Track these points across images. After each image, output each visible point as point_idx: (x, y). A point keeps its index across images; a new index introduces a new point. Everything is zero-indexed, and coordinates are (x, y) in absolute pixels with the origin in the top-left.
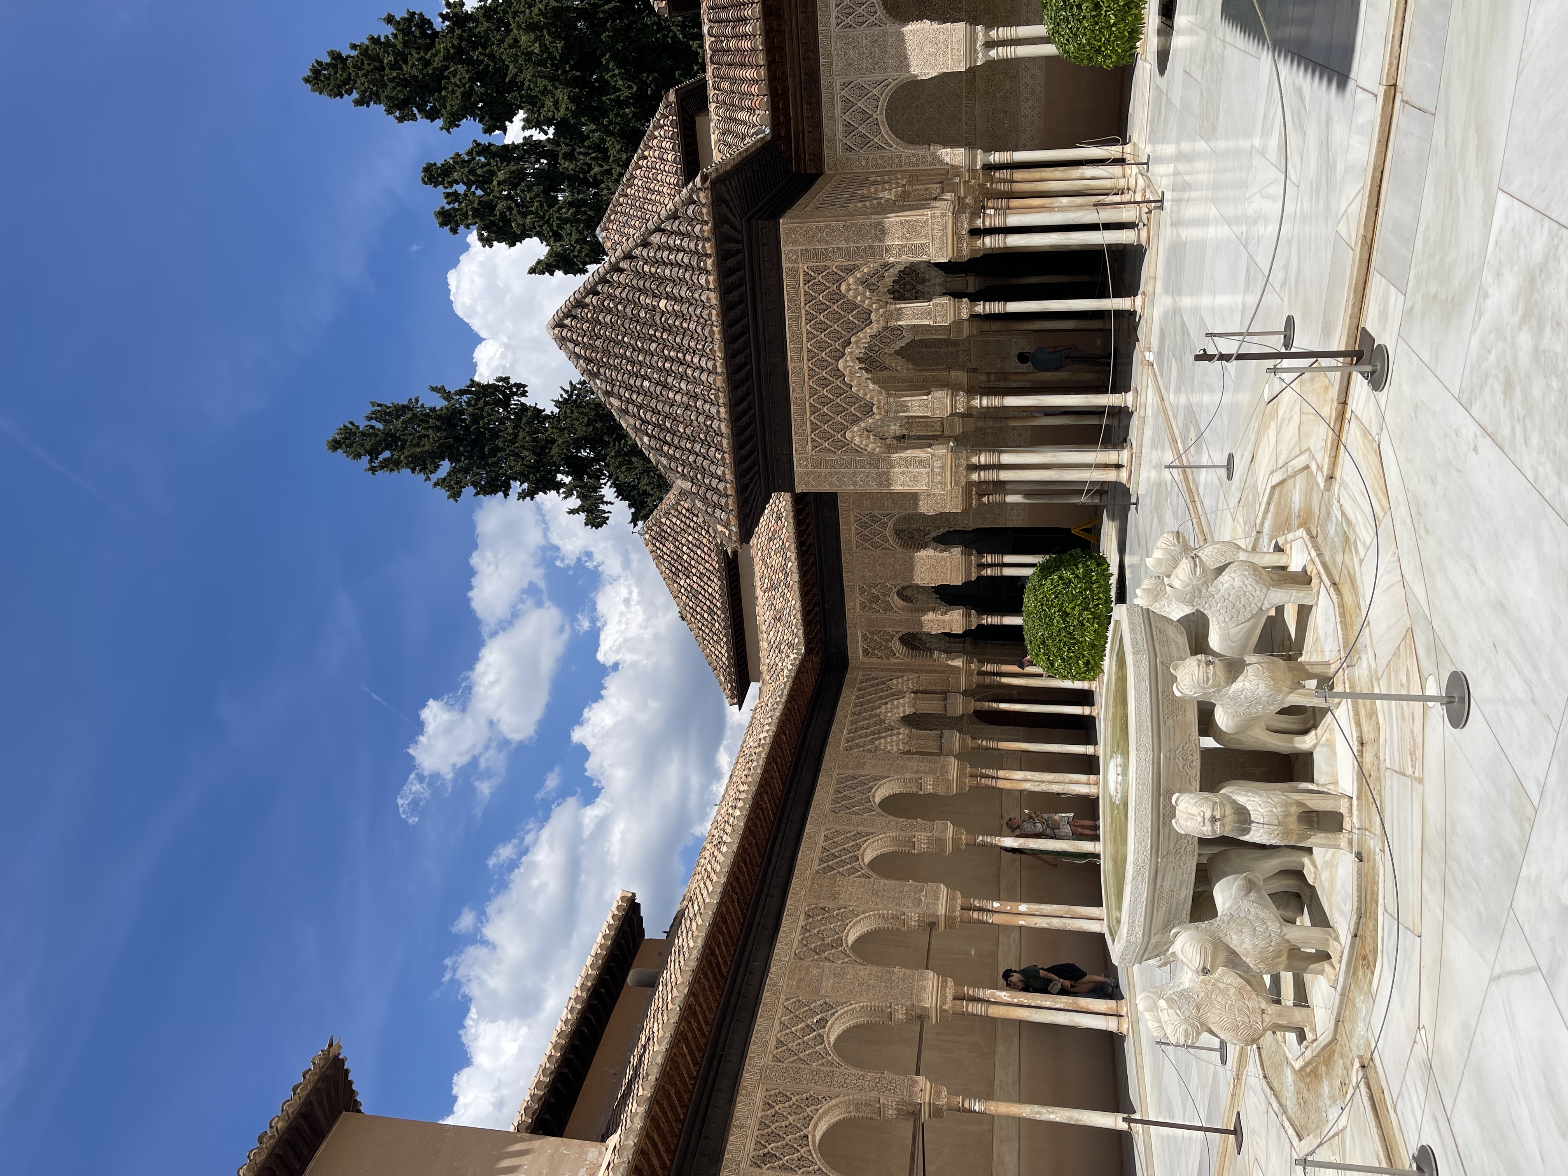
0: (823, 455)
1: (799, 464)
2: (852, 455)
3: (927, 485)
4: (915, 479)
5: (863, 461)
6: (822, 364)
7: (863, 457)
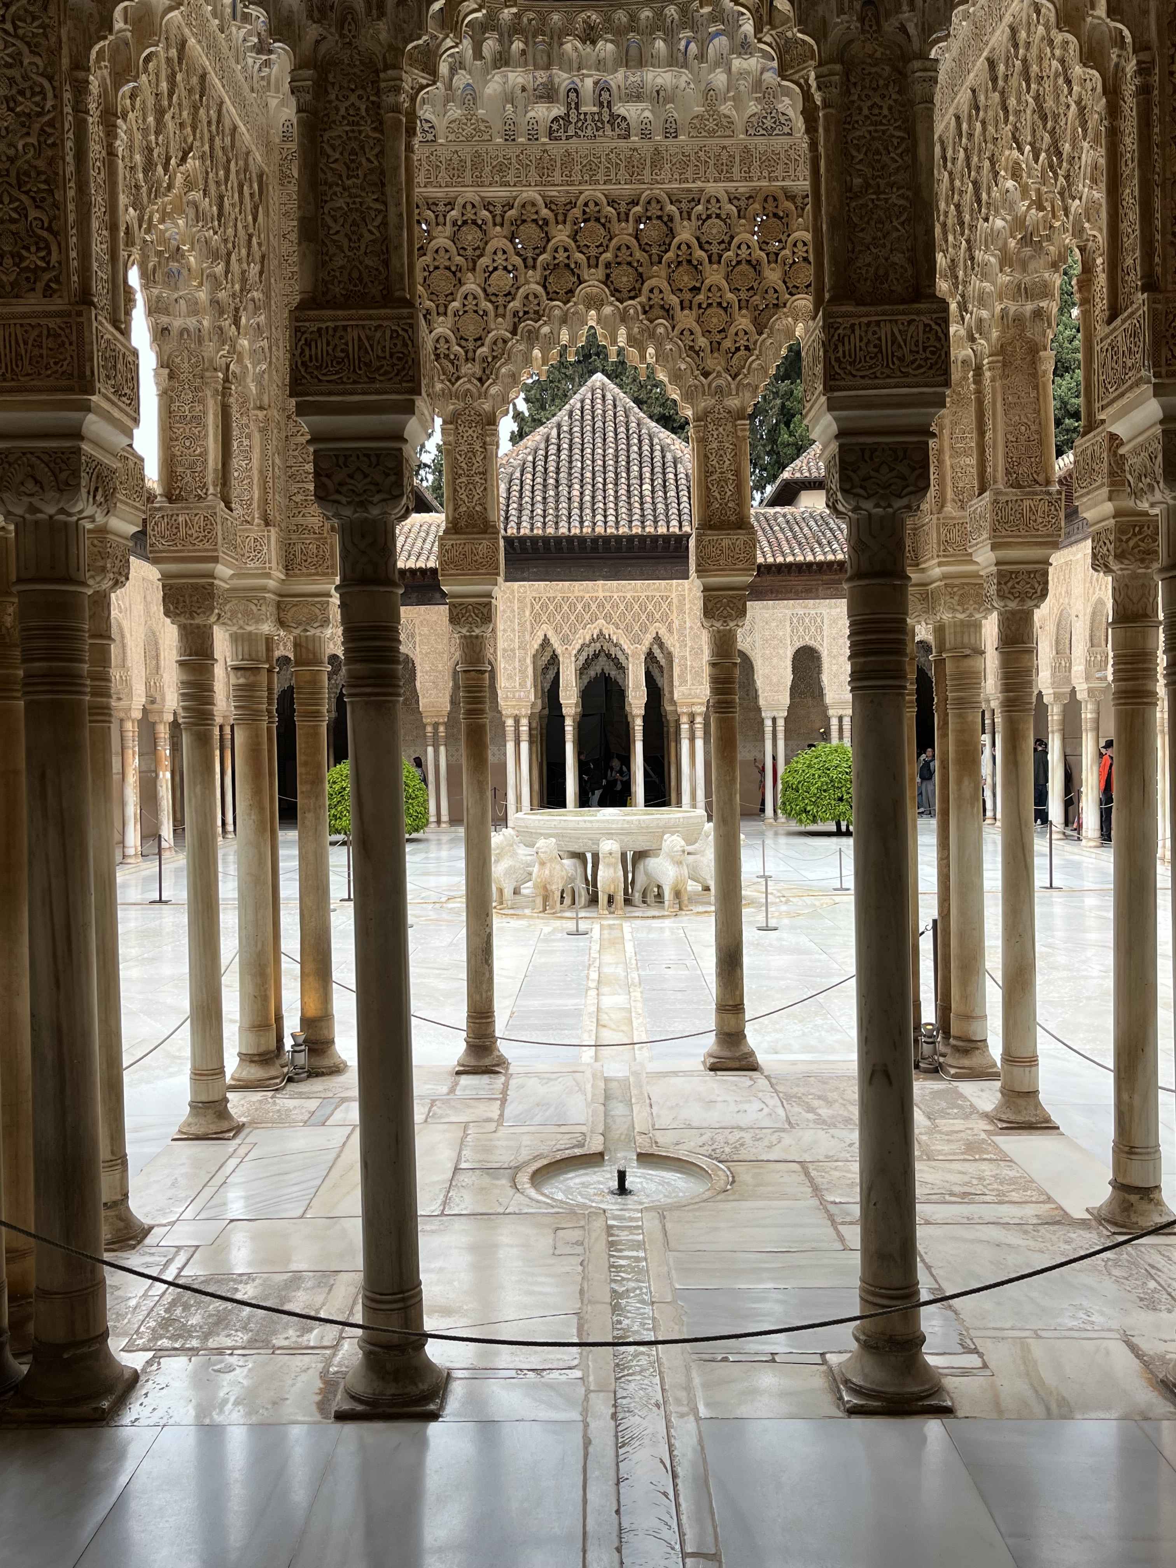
0: (529, 606)
1: (520, 586)
2: (529, 628)
3: (505, 687)
4: (510, 677)
5: (524, 636)
6: (601, 606)
7: (527, 637)
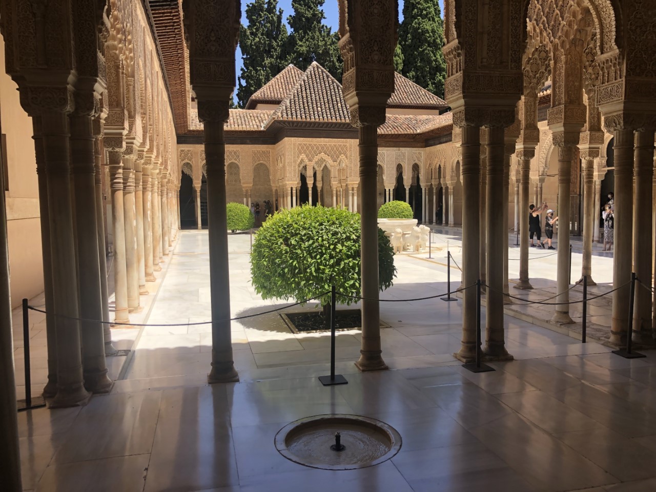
0: (297, 146)
1: (294, 139)
6: (323, 148)
7: (296, 158)
